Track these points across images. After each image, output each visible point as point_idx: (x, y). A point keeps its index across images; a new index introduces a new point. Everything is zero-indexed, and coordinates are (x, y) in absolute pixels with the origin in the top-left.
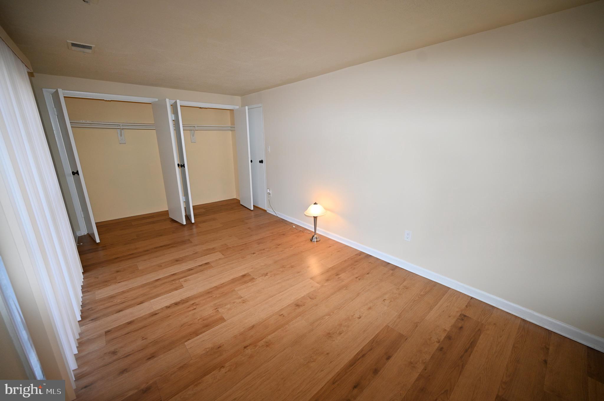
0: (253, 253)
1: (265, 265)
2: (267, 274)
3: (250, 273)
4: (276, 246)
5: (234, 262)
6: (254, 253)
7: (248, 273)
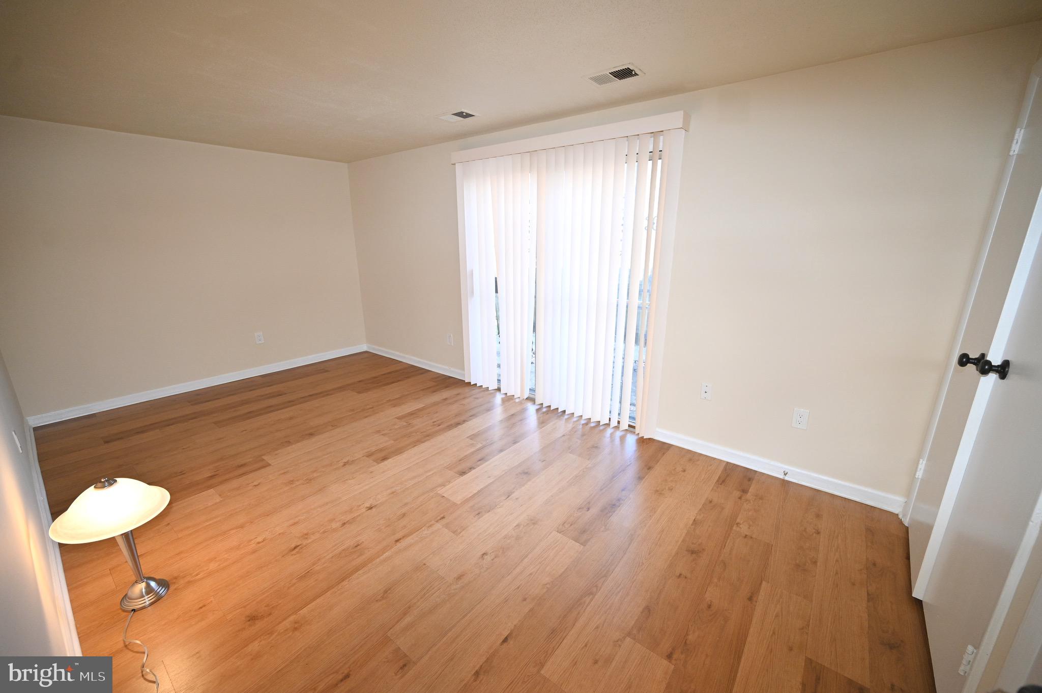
0: (374, 510)
1: (347, 480)
2: (344, 465)
3: (375, 463)
4: (305, 542)
5: (410, 482)
6: (370, 508)
7: (378, 463)
